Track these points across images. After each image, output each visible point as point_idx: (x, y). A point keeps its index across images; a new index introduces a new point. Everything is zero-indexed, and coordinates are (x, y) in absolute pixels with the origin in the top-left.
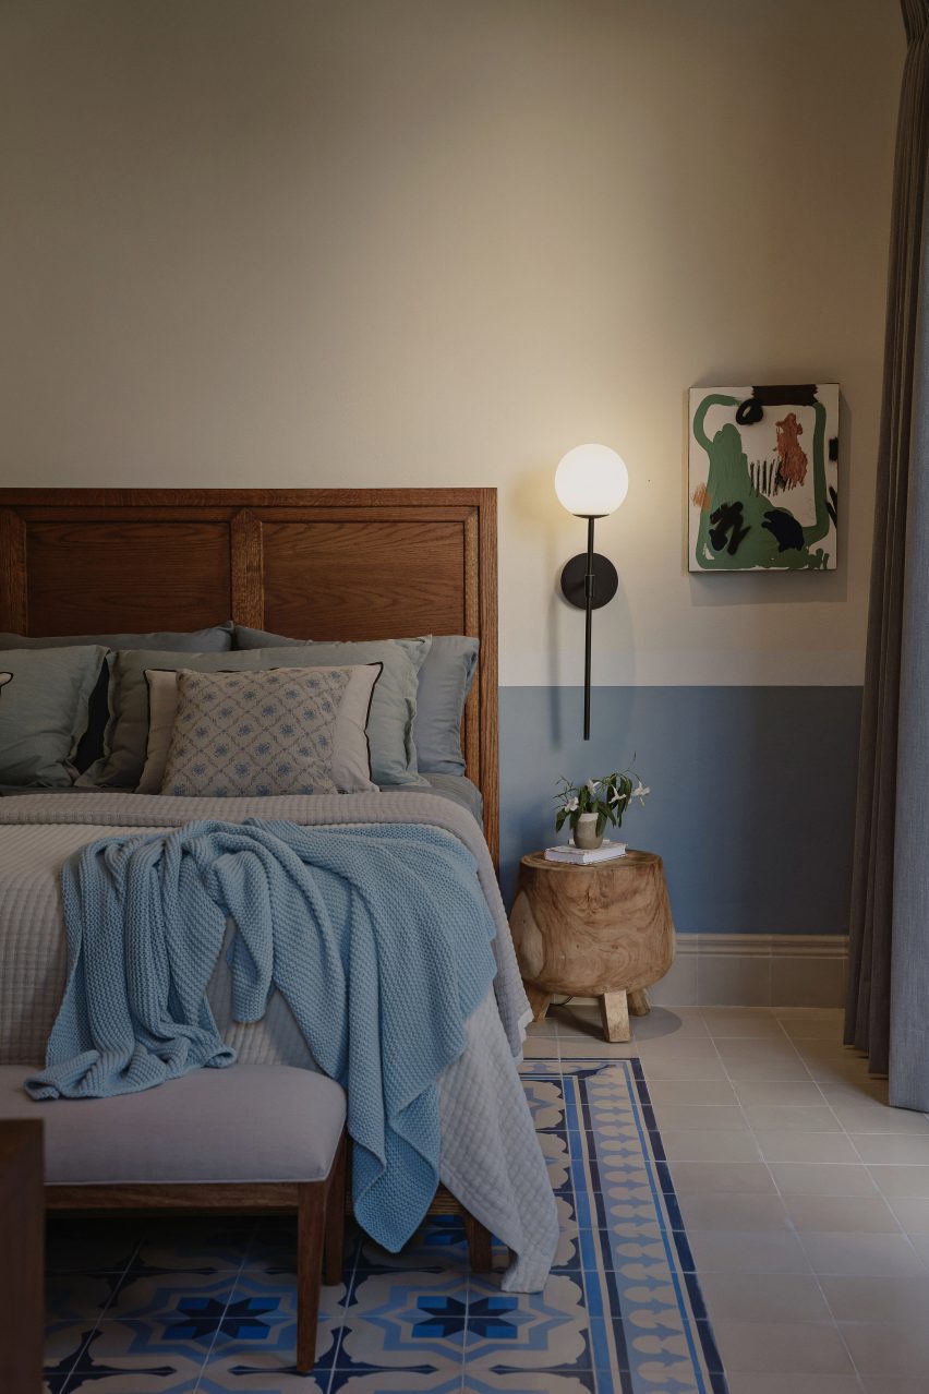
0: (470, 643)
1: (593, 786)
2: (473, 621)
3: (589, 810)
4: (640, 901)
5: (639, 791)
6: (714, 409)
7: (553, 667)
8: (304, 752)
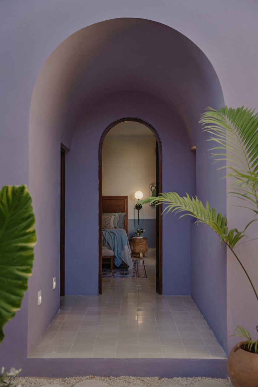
0: (125, 213)
1: (139, 230)
2: (125, 211)
3: (138, 232)
4: (144, 242)
5: (144, 230)
6: (153, 187)
7: (135, 216)
8: (107, 224)
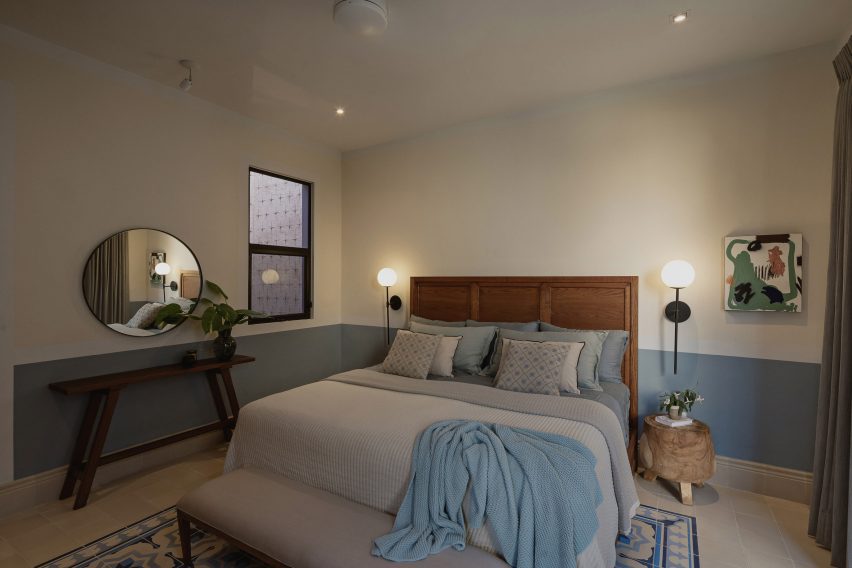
0: (626, 334)
1: (677, 395)
2: (628, 325)
3: (675, 404)
4: (698, 448)
5: (699, 399)
6: (736, 245)
7: (662, 341)
8: (548, 377)
